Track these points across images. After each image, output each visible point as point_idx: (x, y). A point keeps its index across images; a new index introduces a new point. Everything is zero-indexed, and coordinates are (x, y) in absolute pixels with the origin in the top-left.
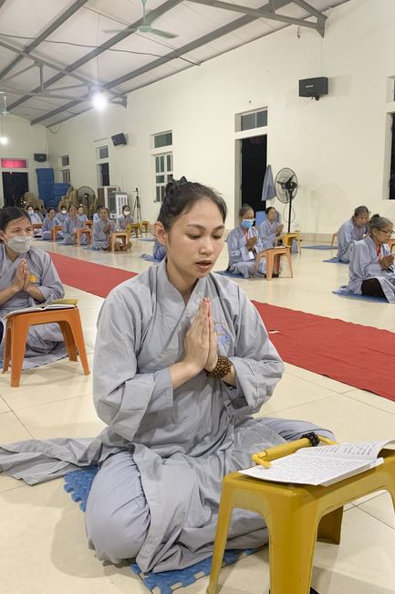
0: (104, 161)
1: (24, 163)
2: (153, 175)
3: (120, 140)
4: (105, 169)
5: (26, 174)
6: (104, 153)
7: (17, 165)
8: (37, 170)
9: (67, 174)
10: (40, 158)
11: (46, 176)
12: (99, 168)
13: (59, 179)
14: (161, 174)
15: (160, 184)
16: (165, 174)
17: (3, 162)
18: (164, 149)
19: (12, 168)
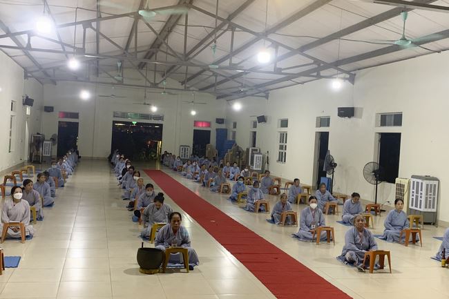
0: (254, 130)
1: (209, 124)
2: (277, 144)
3: (262, 119)
4: (255, 133)
5: (210, 131)
6: (255, 126)
7: (204, 126)
8: (217, 130)
9: (234, 133)
10: (220, 121)
11: (222, 134)
12: (251, 134)
13: (230, 138)
14: (282, 144)
15: (281, 151)
16: (284, 144)
17: (196, 123)
18: (284, 129)
19: (201, 127)
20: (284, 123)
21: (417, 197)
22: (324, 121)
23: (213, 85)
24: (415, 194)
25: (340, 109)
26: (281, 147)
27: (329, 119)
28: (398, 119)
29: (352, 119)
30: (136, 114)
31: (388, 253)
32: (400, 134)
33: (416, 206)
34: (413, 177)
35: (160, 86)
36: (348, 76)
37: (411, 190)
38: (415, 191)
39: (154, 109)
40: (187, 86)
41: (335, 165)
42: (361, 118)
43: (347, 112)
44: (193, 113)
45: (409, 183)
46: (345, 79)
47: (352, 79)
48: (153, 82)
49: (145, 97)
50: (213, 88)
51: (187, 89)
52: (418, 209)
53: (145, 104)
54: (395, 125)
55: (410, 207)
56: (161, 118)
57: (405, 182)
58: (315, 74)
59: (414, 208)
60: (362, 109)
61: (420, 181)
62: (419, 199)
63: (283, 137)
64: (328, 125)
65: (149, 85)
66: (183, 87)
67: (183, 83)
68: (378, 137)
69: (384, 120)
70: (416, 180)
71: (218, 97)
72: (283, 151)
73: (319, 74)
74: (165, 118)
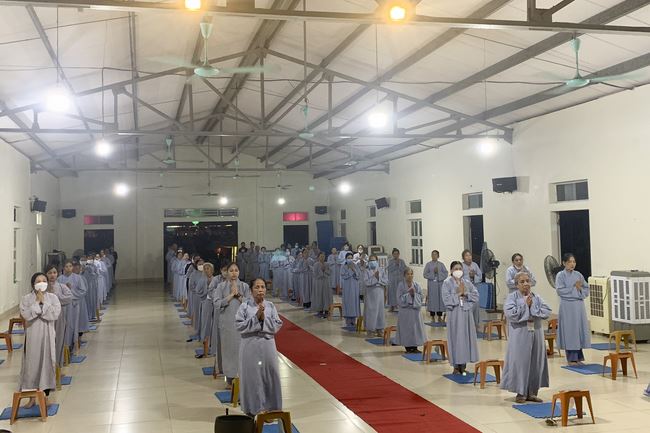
0: (373, 219)
1: (305, 216)
2: (409, 238)
3: (383, 203)
4: (374, 224)
5: (307, 226)
6: (373, 214)
7: (298, 218)
8: (319, 224)
9: (343, 227)
10: (321, 210)
11: (326, 229)
12: (369, 227)
13: (338, 234)
14: (415, 237)
15: (415, 248)
16: (418, 238)
17: (286, 216)
18: (416, 216)
19: (294, 221)
20: (416, 207)
21: (622, 303)
22: (475, 200)
23: (307, 159)
24: (618, 299)
25: (496, 181)
26: (415, 243)
27: (480, 197)
28: (582, 190)
29: (515, 193)
30: (197, 211)
31: (587, 394)
32: (588, 211)
33: (623, 317)
34: (613, 273)
35: (230, 166)
36: (502, 132)
37: (613, 294)
38: (618, 294)
39: (224, 201)
40: (269, 163)
41: (497, 263)
42: (527, 191)
43: (506, 185)
44: (281, 201)
45: (608, 283)
46: (498, 136)
47: (509, 136)
48: (219, 162)
49: (209, 184)
50: (307, 164)
51: (269, 168)
52: (626, 321)
53: (209, 194)
54: (578, 198)
55: (614, 319)
56: (233, 212)
57: (602, 282)
58: (454, 133)
59: (619, 319)
60: (528, 177)
61: (624, 279)
62: (626, 306)
63: (417, 228)
64: (481, 206)
65: (214, 166)
66: (262, 165)
67: (263, 159)
68: (556, 218)
69: (561, 192)
70: (618, 278)
71: (316, 176)
72: (418, 248)
73: (459, 132)
74: (240, 212)
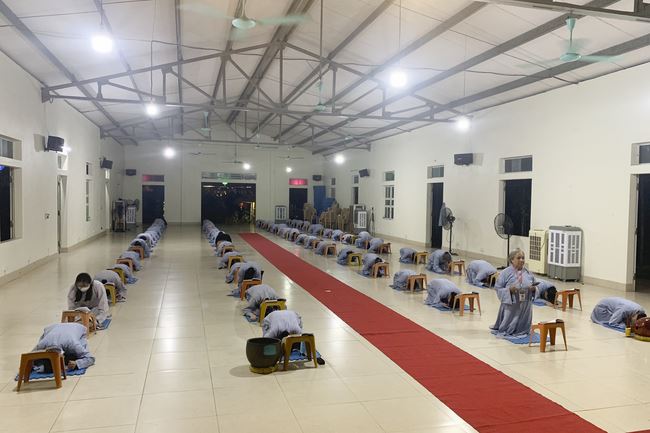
0: (356, 185)
1: (305, 182)
2: (383, 199)
3: (365, 173)
4: (356, 189)
5: (306, 189)
6: (356, 181)
7: (300, 184)
8: (314, 187)
9: (333, 190)
10: (317, 178)
11: (320, 192)
12: (353, 191)
13: (329, 195)
14: (388, 199)
15: (387, 206)
16: (391, 199)
17: (291, 181)
18: (390, 183)
19: (297, 185)
20: (390, 176)
21: (557, 251)
22: (438, 171)
23: (309, 139)
24: (554, 248)
25: (456, 156)
26: (388, 203)
27: (442, 169)
28: (526, 164)
29: (471, 166)
30: (226, 175)
32: (530, 180)
33: (557, 261)
34: (551, 228)
35: (252, 140)
37: (550, 243)
38: (554, 244)
39: (247, 167)
40: (282, 139)
41: (454, 219)
42: (481, 164)
43: (465, 160)
44: (289, 170)
45: (546, 235)
49: (235, 154)
50: (310, 142)
51: (282, 143)
52: (559, 264)
53: (236, 162)
54: (522, 170)
55: (549, 262)
56: (253, 176)
57: (541, 235)
58: (428, 118)
59: (554, 263)
60: (482, 154)
61: (561, 232)
62: (560, 252)
63: (390, 192)
64: (442, 175)
65: (239, 140)
67: (275, 139)
68: (503, 185)
69: (509, 166)
70: (555, 232)
71: (314, 153)
72: (391, 207)
73: (432, 117)
74: (258, 177)
